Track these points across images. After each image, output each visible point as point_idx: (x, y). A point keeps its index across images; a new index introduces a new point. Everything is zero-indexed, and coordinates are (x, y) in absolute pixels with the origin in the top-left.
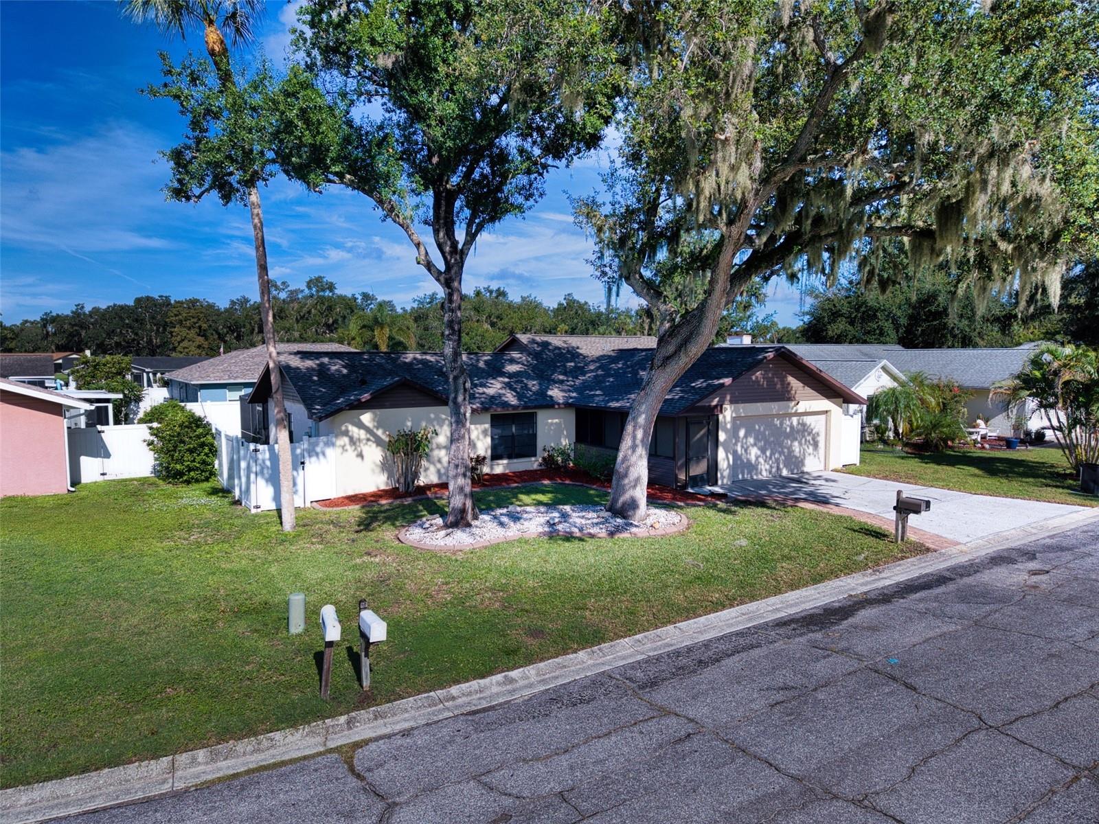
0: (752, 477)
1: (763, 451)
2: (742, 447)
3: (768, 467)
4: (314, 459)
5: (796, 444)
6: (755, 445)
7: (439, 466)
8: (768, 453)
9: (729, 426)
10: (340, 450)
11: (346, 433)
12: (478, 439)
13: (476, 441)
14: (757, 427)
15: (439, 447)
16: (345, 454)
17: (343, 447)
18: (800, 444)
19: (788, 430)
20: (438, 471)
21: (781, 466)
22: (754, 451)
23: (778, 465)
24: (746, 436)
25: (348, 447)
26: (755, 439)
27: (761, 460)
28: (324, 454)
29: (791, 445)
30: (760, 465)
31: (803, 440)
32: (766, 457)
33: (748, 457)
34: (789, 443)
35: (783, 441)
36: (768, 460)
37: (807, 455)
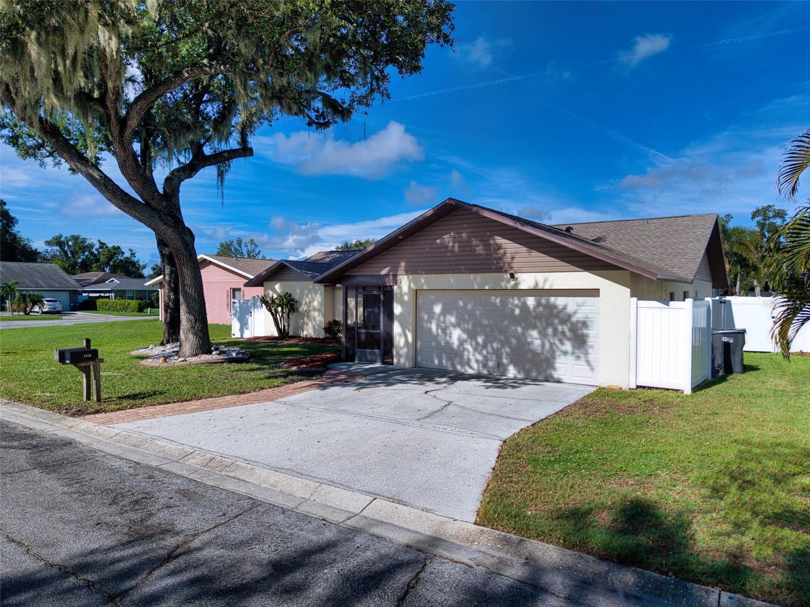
0: (453, 366)
1: (472, 335)
2: (438, 326)
4: (256, 310)
5: (535, 333)
8: (480, 340)
14: (461, 303)
18: (543, 335)
19: (517, 311)
21: (505, 361)
22: (456, 335)
23: (499, 358)
24: (444, 313)
26: (457, 317)
27: (468, 346)
29: (523, 334)
30: (466, 353)
31: (550, 331)
32: (477, 344)
33: (448, 338)
34: (520, 330)
35: (507, 327)
36: (480, 348)
37: (558, 353)
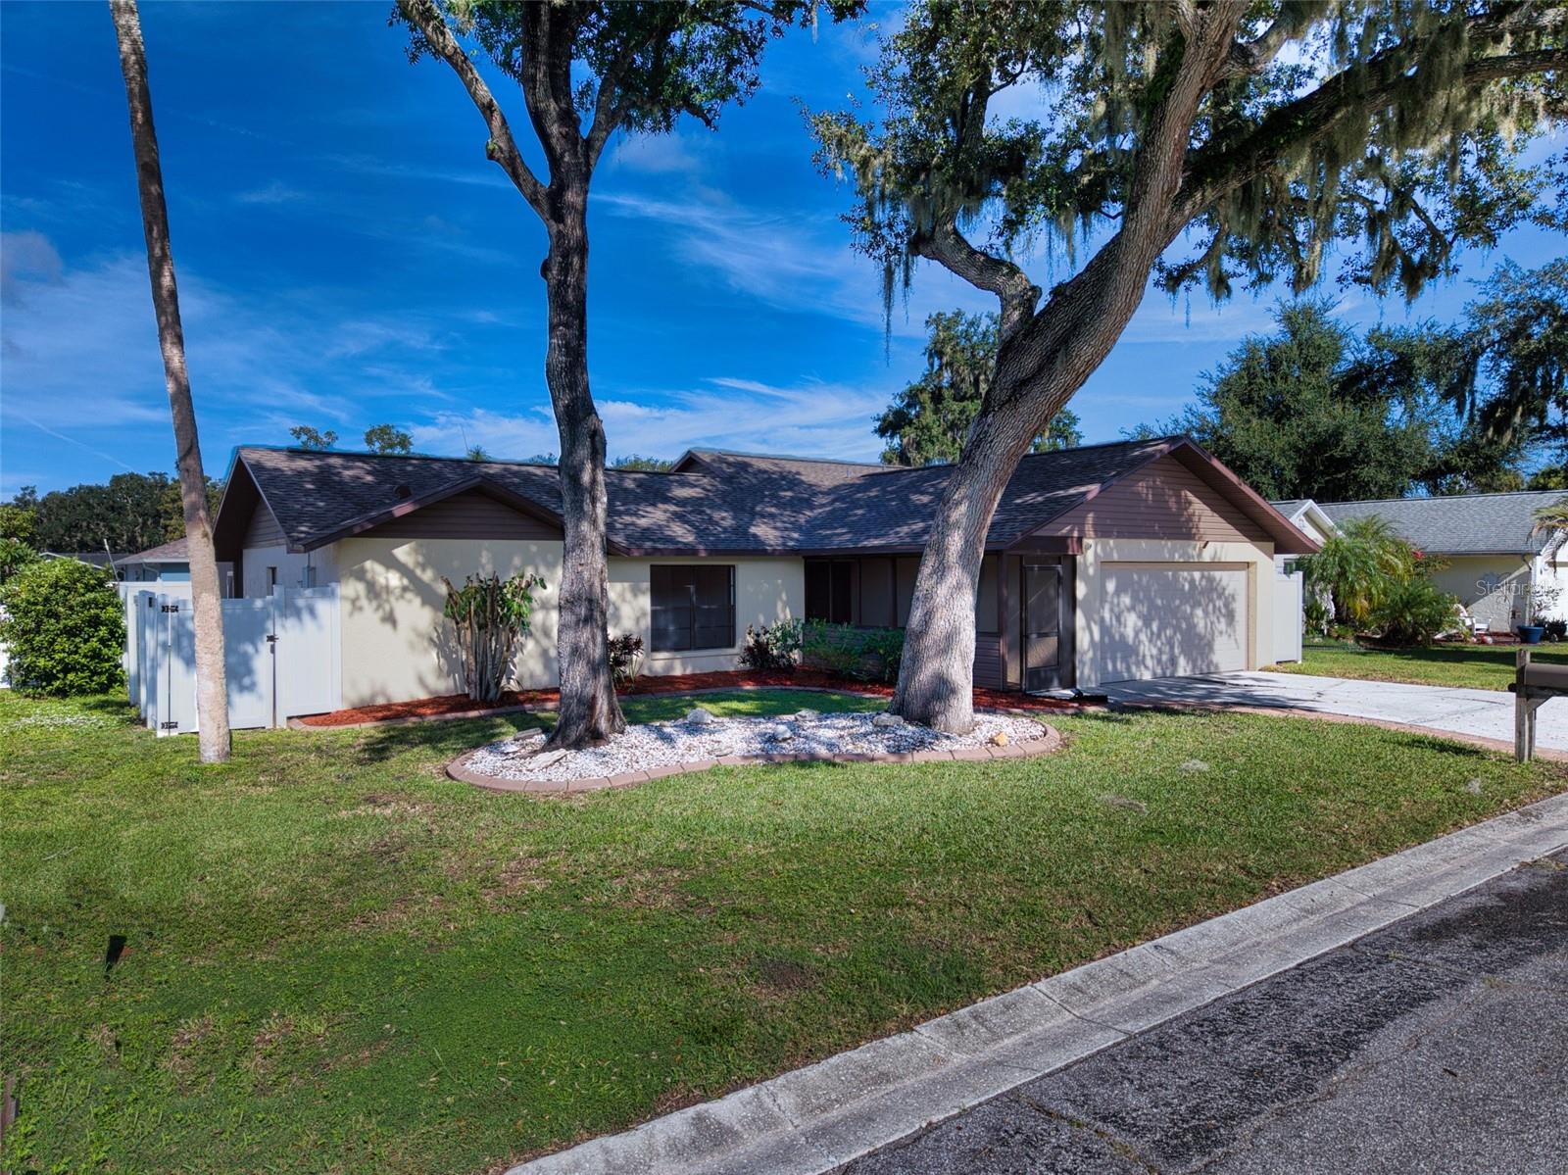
0: (1128, 669)
1: (1147, 623)
2: (1112, 610)
3: (1155, 651)
4: (291, 622)
5: (1199, 612)
6: (1132, 608)
7: (545, 642)
8: (1155, 627)
9: (1091, 571)
10: (348, 606)
11: (360, 576)
12: (624, 600)
13: (619, 603)
14: (1135, 577)
15: (545, 606)
16: (357, 615)
17: (354, 601)
18: (1206, 613)
19: (1187, 587)
20: (545, 653)
21: (1177, 651)
22: (1132, 621)
23: (1172, 648)
24: (1118, 592)
25: (364, 602)
26: (1132, 598)
27: (1143, 637)
28: (312, 612)
29: (1191, 614)
30: (1142, 647)
31: (1211, 607)
32: (1152, 633)
33: (1122, 629)
34: (1189, 610)
35: (1178, 607)
36: (1155, 638)
37: (1216, 633)
